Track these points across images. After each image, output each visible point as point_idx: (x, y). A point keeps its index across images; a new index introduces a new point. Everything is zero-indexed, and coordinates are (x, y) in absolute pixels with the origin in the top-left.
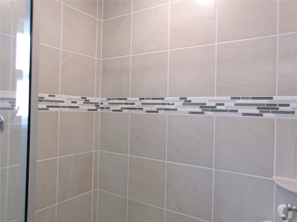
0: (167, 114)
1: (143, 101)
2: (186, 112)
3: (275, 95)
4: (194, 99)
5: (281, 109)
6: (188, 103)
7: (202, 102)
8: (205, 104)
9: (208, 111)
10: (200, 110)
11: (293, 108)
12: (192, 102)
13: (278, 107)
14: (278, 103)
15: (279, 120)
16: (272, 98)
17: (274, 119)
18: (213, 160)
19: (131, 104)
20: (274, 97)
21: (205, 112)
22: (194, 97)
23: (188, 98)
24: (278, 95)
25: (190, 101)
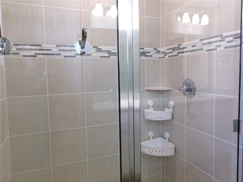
0: (84, 58)
1: (61, 48)
2: (99, 56)
3: (145, 47)
4: (103, 48)
5: (148, 54)
6: (99, 50)
7: (109, 50)
8: (111, 51)
9: (113, 55)
10: (108, 55)
11: (152, 54)
12: (102, 50)
13: (146, 53)
14: (146, 51)
15: (147, 60)
16: (143, 49)
17: (145, 59)
18: (117, 86)
19: (47, 50)
20: (144, 48)
21: (111, 57)
22: (103, 46)
23: (99, 47)
24: (146, 47)
25: (101, 49)
